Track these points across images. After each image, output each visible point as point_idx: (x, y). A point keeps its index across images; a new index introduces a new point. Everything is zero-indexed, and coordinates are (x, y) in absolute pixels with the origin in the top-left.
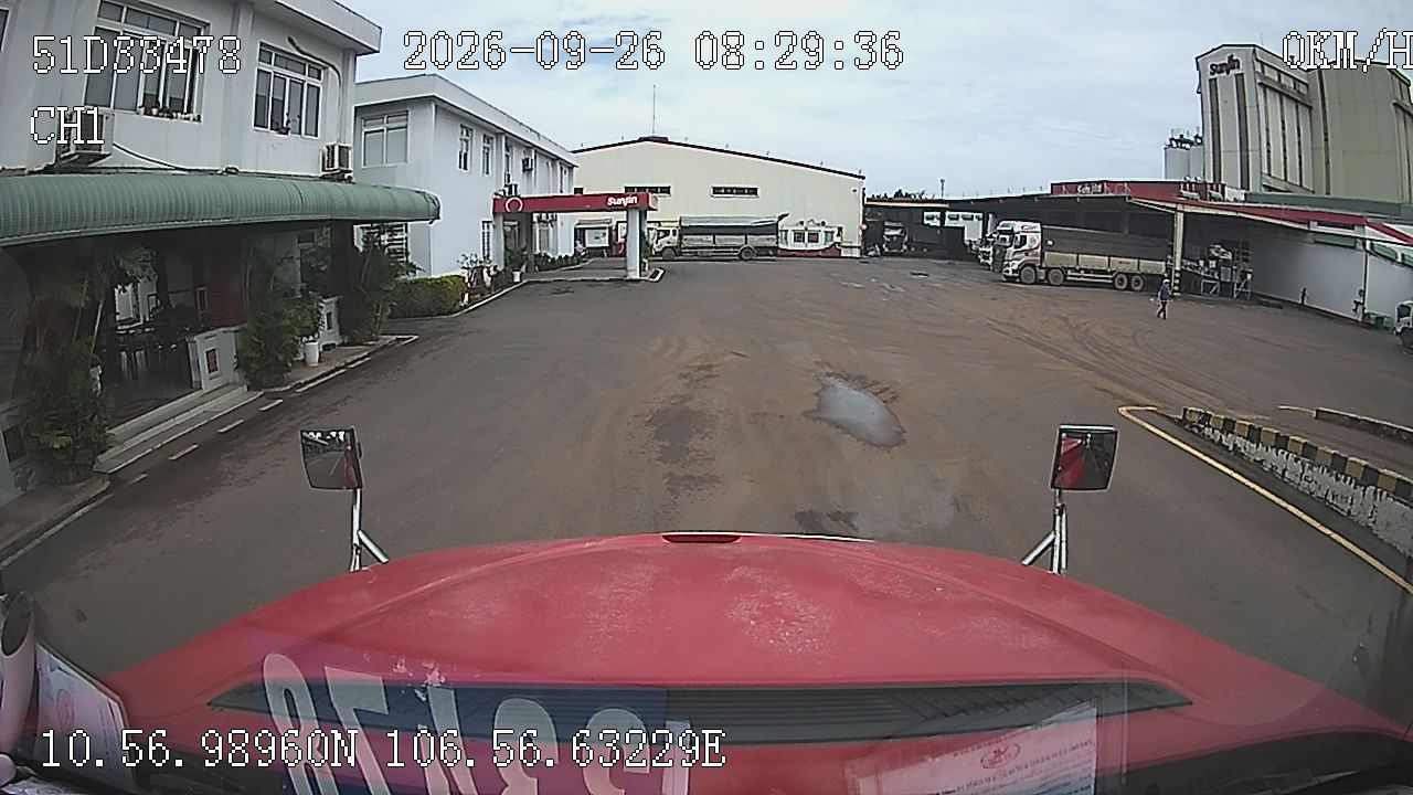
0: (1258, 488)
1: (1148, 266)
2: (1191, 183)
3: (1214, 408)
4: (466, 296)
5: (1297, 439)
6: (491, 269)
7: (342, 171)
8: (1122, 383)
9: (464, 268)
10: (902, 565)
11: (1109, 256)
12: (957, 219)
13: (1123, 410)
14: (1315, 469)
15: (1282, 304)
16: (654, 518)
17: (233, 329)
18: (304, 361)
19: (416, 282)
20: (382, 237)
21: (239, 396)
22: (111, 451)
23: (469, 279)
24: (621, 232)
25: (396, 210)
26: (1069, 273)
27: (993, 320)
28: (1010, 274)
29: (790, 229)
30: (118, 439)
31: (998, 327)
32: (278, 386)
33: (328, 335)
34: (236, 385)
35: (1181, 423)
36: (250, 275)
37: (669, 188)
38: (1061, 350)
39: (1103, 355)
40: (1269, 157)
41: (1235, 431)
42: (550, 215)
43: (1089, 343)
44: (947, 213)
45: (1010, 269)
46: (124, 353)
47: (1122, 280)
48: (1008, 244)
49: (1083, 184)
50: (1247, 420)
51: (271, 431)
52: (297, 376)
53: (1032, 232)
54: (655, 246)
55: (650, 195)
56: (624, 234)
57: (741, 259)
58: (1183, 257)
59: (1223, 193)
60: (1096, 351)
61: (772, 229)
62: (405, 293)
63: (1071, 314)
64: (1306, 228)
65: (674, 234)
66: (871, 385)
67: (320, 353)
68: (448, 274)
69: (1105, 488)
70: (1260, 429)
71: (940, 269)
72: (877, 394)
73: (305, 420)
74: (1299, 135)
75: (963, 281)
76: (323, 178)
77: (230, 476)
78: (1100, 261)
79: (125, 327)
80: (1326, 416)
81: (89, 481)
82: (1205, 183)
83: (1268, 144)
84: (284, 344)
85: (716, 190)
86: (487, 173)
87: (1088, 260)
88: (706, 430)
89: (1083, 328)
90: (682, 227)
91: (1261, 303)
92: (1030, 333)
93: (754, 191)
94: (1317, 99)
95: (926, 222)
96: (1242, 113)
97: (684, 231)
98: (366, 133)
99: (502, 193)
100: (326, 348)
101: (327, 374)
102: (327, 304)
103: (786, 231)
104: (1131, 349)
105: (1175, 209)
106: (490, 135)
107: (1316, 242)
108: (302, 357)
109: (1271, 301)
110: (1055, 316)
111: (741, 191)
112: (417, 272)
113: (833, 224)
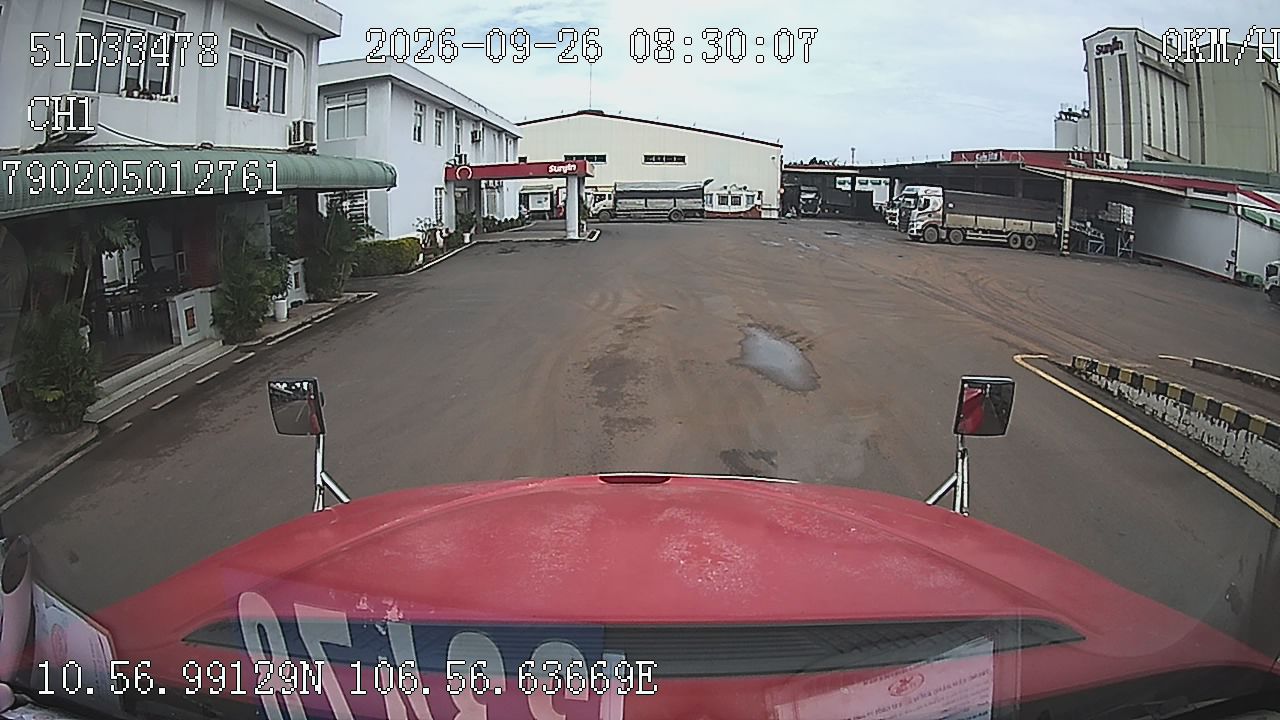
0: (1140, 430)
1: (1040, 227)
2: (1078, 152)
3: (1102, 357)
4: (421, 255)
5: (1176, 386)
6: (444, 231)
7: (307, 144)
8: (1018, 334)
9: (419, 230)
10: (818, 506)
11: (1005, 218)
12: (867, 183)
13: (1018, 358)
14: (1192, 413)
15: (1161, 263)
16: (592, 457)
17: (210, 289)
18: (274, 317)
19: (375, 244)
20: (344, 204)
21: (215, 350)
22: (99, 402)
23: (424, 241)
24: (562, 197)
25: (356, 180)
26: (968, 233)
27: (900, 276)
28: (915, 233)
29: (715, 193)
30: (105, 390)
31: (905, 282)
32: (251, 340)
33: (296, 294)
34: (212, 340)
35: (1071, 370)
36: (225, 242)
37: (605, 156)
38: (961, 303)
39: (999, 308)
40: (1149, 129)
41: (1120, 378)
42: (496, 181)
43: (987, 296)
44: (858, 179)
45: (915, 229)
46: (110, 313)
47: (1016, 239)
48: (913, 207)
49: (981, 152)
50: (1130, 368)
51: (245, 381)
52: (268, 331)
53: (934, 195)
54: (592, 209)
55: (588, 162)
56: (564, 198)
57: (671, 221)
58: (1071, 218)
59: (1108, 161)
60: (992, 304)
61: (698, 193)
62: (367, 254)
63: (970, 271)
64: (1183, 194)
65: (610, 198)
66: (789, 335)
67: (288, 310)
68: (404, 237)
69: (1003, 434)
70: (1142, 377)
71: (851, 229)
72: (794, 343)
73: (276, 370)
74: (1177, 110)
75: (871, 240)
76: (290, 151)
77: (207, 423)
78: (997, 223)
79: (112, 289)
80: (1202, 365)
81: (79, 430)
82: (1092, 153)
83: (1149, 118)
84: (256, 302)
85: (648, 158)
86: (440, 144)
87: (985, 221)
88: (640, 377)
89: (981, 283)
90: (617, 192)
91: (1143, 262)
92: (933, 288)
93: (682, 159)
94: (1193, 78)
95: (838, 186)
96: (1125, 88)
97: (619, 195)
98: (329, 109)
99: (453, 163)
100: (294, 305)
101: (295, 329)
102: (295, 265)
103: (711, 195)
104: (1024, 302)
105: (1064, 176)
106: (442, 110)
107: (1193, 207)
108: (272, 314)
109: (1151, 260)
110: (955, 272)
111: (670, 159)
112: (376, 235)
113: (754, 189)
